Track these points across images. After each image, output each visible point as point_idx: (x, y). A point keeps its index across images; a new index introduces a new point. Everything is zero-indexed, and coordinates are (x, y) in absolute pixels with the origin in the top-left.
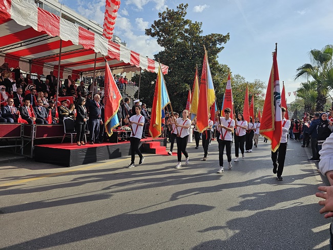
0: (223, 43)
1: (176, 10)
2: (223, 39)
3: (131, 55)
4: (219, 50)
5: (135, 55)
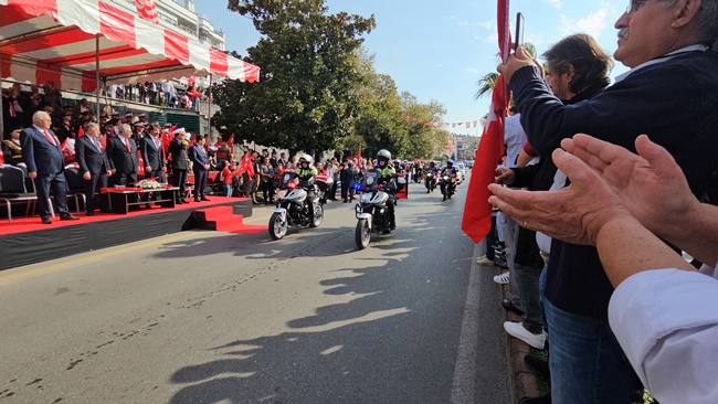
0: (365, 32)
2: (363, 25)
3: (166, 38)
4: (357, 44)
5: (176, 40)
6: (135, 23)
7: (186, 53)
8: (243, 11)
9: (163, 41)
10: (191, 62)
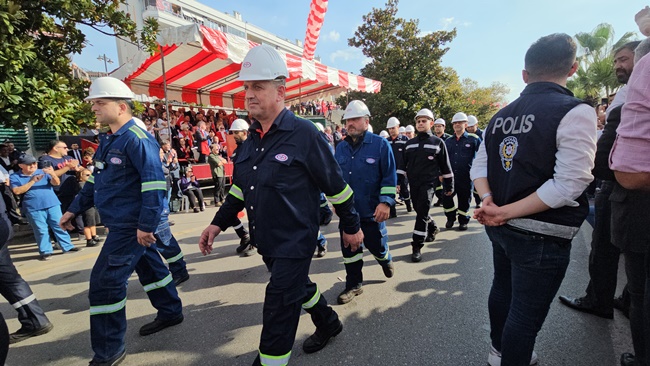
0: (448, 42)
1: (383, 9)
2: (447, 37)
3: (339, 75)
4: (442, 53)
5: (343, 75)
6: (328, 70)
7: (347, 81)
8: (358, 45)
9: (338, 77)
10: (350, 86)
